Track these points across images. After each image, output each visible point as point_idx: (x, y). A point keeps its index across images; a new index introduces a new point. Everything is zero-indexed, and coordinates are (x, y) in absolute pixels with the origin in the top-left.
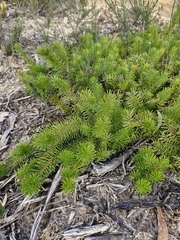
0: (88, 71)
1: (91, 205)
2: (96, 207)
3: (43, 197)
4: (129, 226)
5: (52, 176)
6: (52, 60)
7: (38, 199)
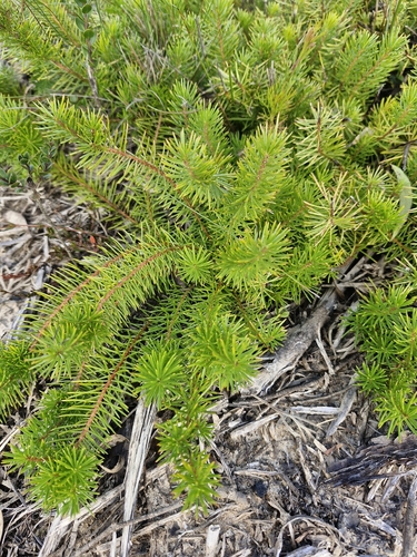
0: (157, 65)
1: (258, 488)
2: (273, 491)
3: (111, 495)
4: (379, 524)
5: (123, 427)
6: (26, 45)
7: (98, 505)
